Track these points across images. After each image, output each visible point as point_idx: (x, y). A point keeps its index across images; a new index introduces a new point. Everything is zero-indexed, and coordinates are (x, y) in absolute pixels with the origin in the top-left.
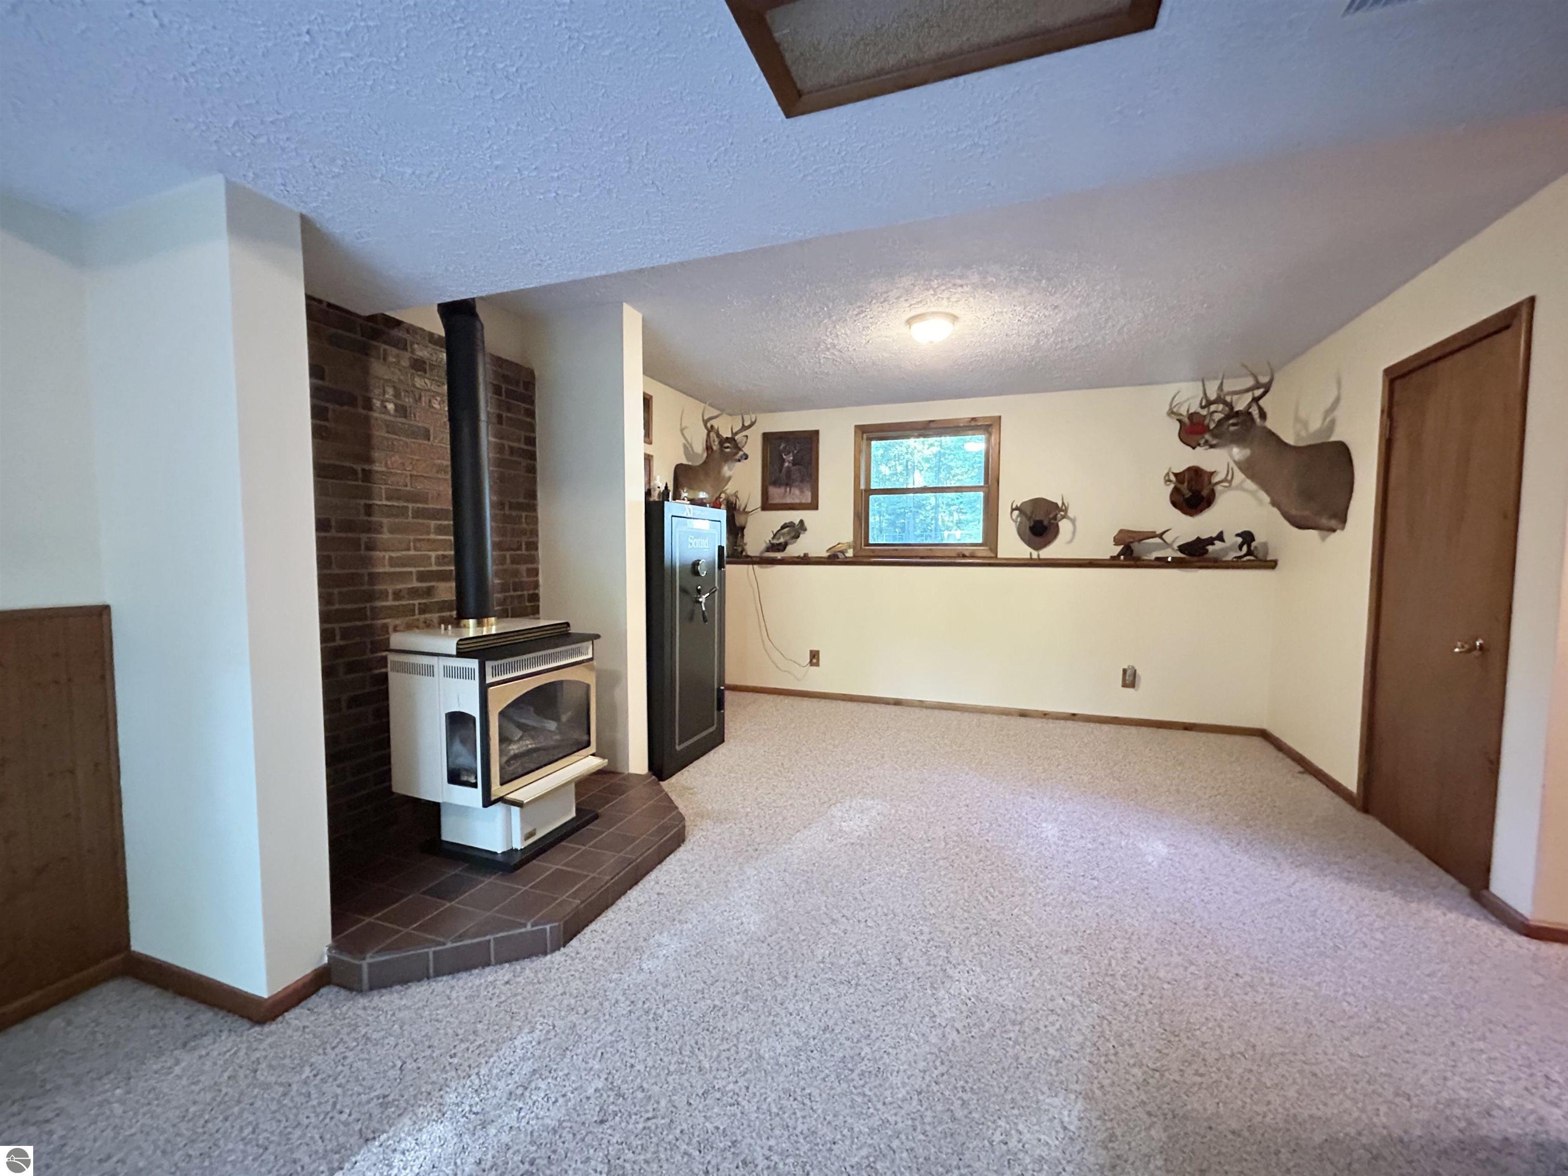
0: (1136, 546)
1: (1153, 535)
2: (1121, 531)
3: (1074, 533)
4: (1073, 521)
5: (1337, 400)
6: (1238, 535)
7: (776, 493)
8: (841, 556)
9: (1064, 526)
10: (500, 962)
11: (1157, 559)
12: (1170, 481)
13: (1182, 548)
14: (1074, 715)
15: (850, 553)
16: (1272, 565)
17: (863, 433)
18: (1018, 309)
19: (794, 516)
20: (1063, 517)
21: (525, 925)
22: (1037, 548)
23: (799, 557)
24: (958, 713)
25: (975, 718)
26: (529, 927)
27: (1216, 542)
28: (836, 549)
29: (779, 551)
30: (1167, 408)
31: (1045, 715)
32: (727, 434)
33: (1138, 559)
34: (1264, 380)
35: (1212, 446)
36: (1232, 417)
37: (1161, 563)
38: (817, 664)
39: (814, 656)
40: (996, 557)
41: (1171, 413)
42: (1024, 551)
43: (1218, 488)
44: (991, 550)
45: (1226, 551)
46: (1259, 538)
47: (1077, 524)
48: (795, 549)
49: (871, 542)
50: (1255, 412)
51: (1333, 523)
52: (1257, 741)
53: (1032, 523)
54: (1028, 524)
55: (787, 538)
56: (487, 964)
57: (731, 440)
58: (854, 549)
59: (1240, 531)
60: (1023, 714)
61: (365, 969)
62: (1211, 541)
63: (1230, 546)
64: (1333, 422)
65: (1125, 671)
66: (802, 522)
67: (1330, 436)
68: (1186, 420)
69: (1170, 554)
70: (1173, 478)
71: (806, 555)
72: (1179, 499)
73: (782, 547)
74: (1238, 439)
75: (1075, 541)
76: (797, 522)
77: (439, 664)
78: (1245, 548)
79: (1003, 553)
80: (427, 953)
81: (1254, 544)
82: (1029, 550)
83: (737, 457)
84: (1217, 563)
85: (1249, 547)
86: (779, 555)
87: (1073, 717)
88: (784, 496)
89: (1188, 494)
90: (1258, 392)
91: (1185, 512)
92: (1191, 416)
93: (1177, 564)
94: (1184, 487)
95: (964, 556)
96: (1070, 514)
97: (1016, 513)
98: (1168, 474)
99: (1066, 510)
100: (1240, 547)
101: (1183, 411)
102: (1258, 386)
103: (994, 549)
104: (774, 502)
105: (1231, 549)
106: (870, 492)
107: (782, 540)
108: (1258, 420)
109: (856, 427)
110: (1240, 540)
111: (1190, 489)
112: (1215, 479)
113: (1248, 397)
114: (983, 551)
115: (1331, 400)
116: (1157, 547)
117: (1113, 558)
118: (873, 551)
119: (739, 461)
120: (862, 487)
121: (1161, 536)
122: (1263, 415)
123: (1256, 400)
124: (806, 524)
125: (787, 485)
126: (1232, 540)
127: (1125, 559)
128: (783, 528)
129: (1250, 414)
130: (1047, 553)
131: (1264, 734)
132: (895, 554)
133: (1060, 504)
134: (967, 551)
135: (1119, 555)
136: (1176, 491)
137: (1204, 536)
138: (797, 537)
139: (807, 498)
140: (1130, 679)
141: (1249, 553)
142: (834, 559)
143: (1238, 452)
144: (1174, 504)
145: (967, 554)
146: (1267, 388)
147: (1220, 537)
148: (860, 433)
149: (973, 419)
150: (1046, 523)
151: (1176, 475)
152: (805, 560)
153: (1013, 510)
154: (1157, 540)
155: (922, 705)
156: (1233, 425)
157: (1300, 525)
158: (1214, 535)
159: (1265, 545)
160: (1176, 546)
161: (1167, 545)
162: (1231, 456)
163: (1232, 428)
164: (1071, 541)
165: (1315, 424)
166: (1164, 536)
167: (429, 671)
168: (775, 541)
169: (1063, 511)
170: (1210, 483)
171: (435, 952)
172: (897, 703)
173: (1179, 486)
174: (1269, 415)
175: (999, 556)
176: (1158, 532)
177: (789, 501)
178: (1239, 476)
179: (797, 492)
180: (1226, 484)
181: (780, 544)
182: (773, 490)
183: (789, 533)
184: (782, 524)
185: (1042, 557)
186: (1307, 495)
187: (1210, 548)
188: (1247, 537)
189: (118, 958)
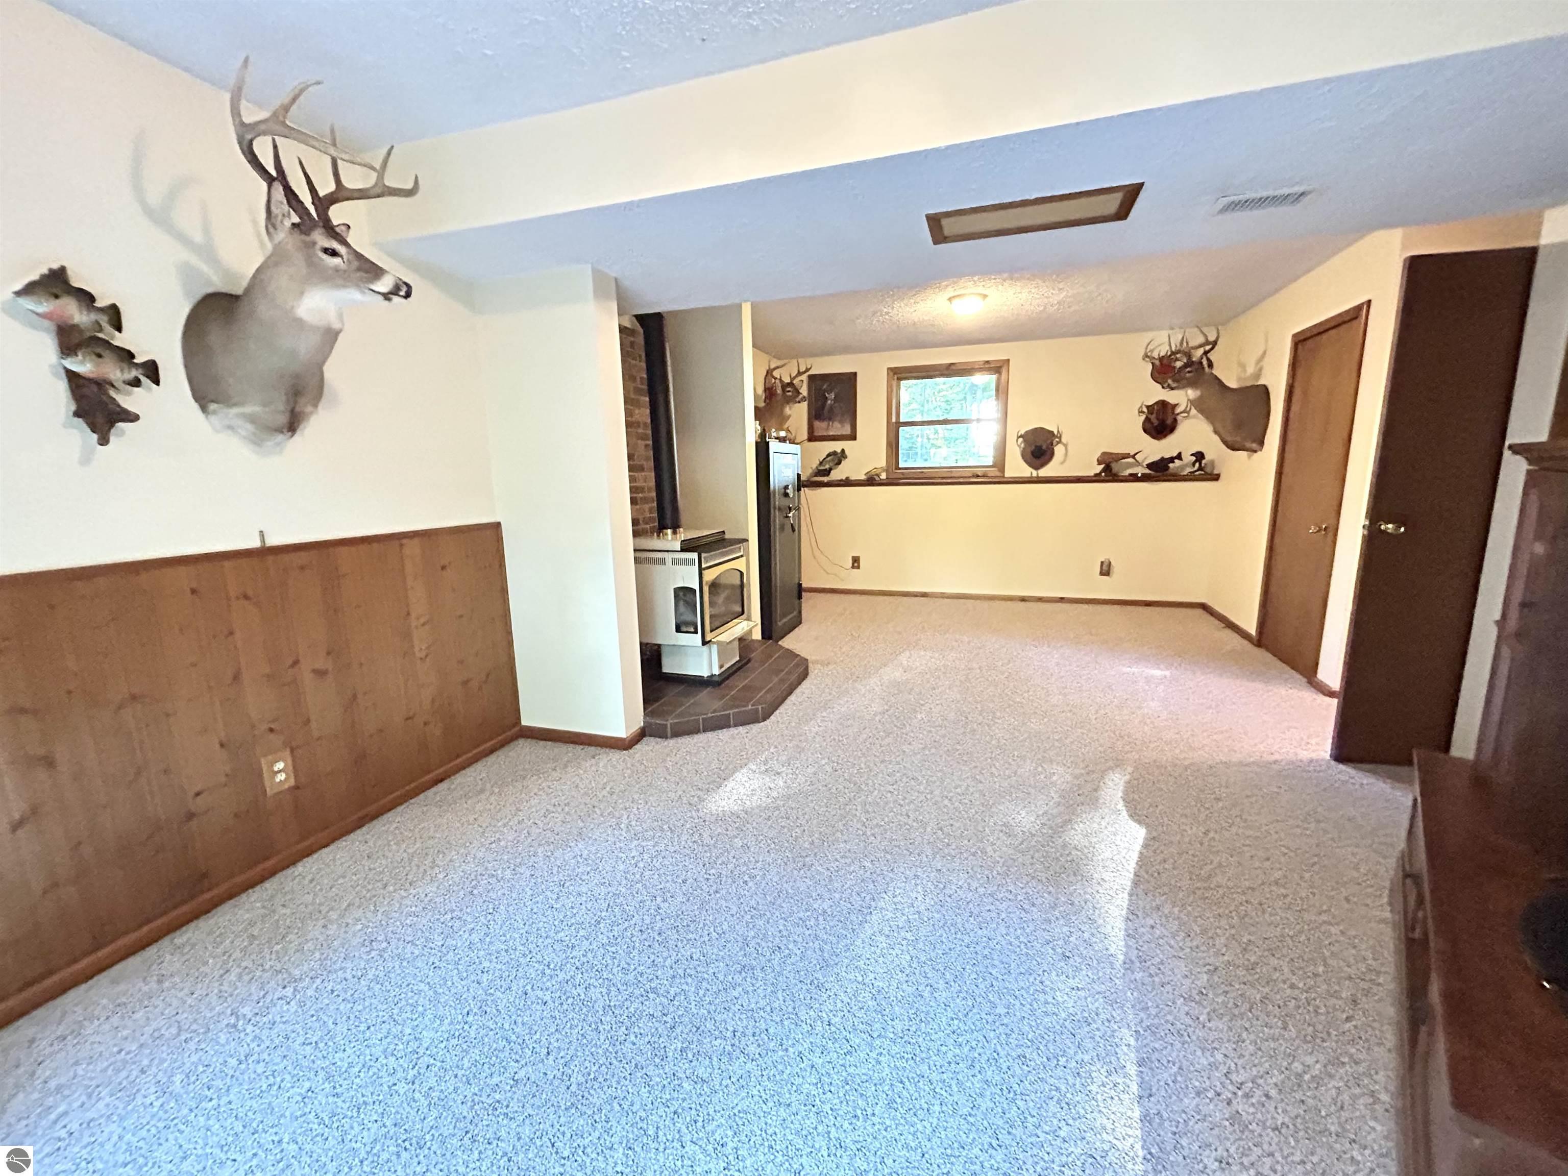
0: (1115, 467)
1: (1127, 456)
2: (1104, 454)
3: (1066, 454)
4: (1066, 446)
5: (1265, 353)
6: (1192, 455)
7: (821, 427)
8: (877, 478)
9: (1059, 450)
10: (735, 726)
11: (1131, 475)
12: (1143, 412)
13: (1149, 466)
14: (1062, 598)
15: (883, 476)
16: (1216, 478)
17: (895, 374)
18: (1033, 291)
19: (837, 446)
20: (1058, 443)
21: (747, 706)
22: (1037, 468)
23: (841, 480)
24: (972, 601)
25: (986, 604)
26: (750, 707)
27: (1176, 461)
28: (873, 473)
29: (824, 475)
30: (1142, 354)
31: (1040, 599)
32: (787, 380)
33: (1115, 475)
34: (1212, 338)
35: (1172, 389)
36: (1190, 366)
37: (1134, 478)
38: (858, 567)
39: (856, 561)
40: (1004, 477)
41: (1146, 356)
42: (1027, 471)
43: (1179, 418)
44: (999, 471)
45: (1183, 468)
46: (1208, 457)
47: (1069, 448)
48: (837, 474)
49: (901, 466)
50: (1205, 362)
51: (1254, 446)
52: (1199, 611)
53: (1033, 448)
54: (1029, 450)
55: (831, 464)
56: (729, 726)
57: (791, 384)
58: (887, 471)
59: (1193, 452)
60: (1023, 599)
61: (669, 726)
62: (1172, 460)
63: (1186, 464)
64: (1261, 369)
65: (1102, 563)
66: (843, 451)
67: (1257, 381)
68: (1157, 362)
69: (1140, 471)
70: (1145, 410)
71: (847, 478)
72: (1148, 426)
73: (827, 472)
74: (1192, 384)
75: (1067, 461)
76: (839, 451)
77: (669, 557)
78: (1197, 465)
79: (1008, 474)
80: (698, 720)
81: (1203, 462)
82: (1031, 469)
83: (797, 400)
84: (1176, 478)
85: (1200, 464)
86: (825, 479)
87: (1062, 600)
88: (827, 429)
89: (1156, 422)
90: (1208, 348)
91: (1154, 437)
92: (1161, 359)
93: (1145, 478)
94: (1153, 417)
95: (978, 476)
96: (1063, 440)
97: (1021, 440)
98: (1141, 407)
99: (1060, 438)
100: (1194, 464)
101: (1155, 355)
102: (1207, 343)
103: (1002, 470)
104: (820, 434)
105: (1186, 465)
106: (899, 424)
107: (827, 467)
108: (1207, 369)
109: (888, 369)
110: (1194, 458)
111: (1158, 419)
112: (1178, 410)
113: (1201, 351)
114: (994, 472)
115: (1261, 352)
116: (1130, 466)
117: (1096, 475)
118: (903, 473)
119: (799, 402)
120: (894, 420)
121: (1134, 457)
122: (1210, 365)
123: (1206, 353)
124: (847, 452)
125: (830, 419)
126: (1188, 458)
127: (1106, 476)
128: (828, 455)
129: (1201, 363)
130: (1044, 472)
131: (1204, 607)
132: (921, 476)
133: (1056, 433)
134: (979, 471)
135: (1100, 473)
136: (1147, 420)
137: (1167, 456)
138: (839, 463)
139: (847, 430)
140: (1106, 570)
141: (1200, 469)
142: (871, 481)
143: (1192, 393)
144: (1145, 431)
145: (980, 474)
146: (1214, 344)
147: (1179, 457)
148: (891, 374)
149: (987, 362)
150: (1044, 447)
151: (1148, 407)
152: (847, 483)
153: (1019, 437)
154: (1130, 460)
155: (943, 596)
156: (1189, 372)
157: (1233, 448)
158: (1175, 455)
159: (1212, 463)
160: (1145, 464)
161: (1138, 464)
162: (1187, 395)
163: (1188, 375)
164: (1062, 463)
165: (1250, 370)
166: (1136, 457)
167: (663, 562)
168: (822, 468)
169: (1057, 437)
170: (1173, 413)
171: (703, 719)
172: (924, 595)
173: (1150, 416)
174: (1215, 365)
175: (1006, 475)
176: (1132, 454)
177: (831, 433)
178: (1194, 411)
179: (839, 426)
180: (1186, 415)
181: (826, 470)
182: (817, 424)
183: (833, 460)
184: (827, 453)
185: (1040, 475)
186: (1238, 426)
187: (1171, 465)
188: (1199, 456)
189: (517, 729)
